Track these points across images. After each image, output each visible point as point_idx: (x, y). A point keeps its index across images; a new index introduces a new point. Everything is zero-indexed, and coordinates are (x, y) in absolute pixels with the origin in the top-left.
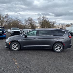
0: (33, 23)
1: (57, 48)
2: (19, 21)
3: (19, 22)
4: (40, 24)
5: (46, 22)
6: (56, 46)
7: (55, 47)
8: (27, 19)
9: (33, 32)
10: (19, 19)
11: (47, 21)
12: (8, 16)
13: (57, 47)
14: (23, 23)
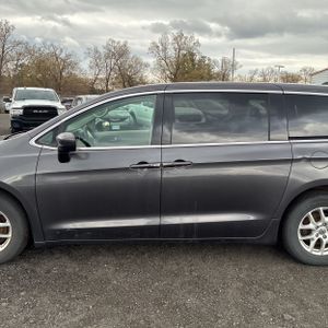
0: (130, 66)
1: (309, 232)
2: (63, 56)
3: (64, 61)
4: (164, 71)
5: (194, 65)
6: (307, 221)
7: (301, 226)
8: (102, 50)
9: (132, 114)
10: (62, 51)
11: (197, 58)
12: (8, 31)
13: (311, 226)
14: (85, 69)
